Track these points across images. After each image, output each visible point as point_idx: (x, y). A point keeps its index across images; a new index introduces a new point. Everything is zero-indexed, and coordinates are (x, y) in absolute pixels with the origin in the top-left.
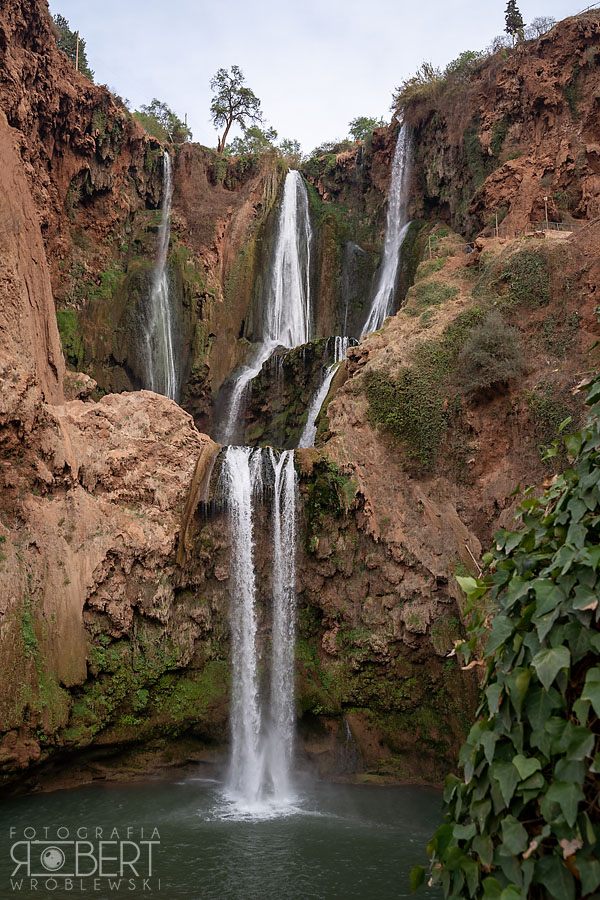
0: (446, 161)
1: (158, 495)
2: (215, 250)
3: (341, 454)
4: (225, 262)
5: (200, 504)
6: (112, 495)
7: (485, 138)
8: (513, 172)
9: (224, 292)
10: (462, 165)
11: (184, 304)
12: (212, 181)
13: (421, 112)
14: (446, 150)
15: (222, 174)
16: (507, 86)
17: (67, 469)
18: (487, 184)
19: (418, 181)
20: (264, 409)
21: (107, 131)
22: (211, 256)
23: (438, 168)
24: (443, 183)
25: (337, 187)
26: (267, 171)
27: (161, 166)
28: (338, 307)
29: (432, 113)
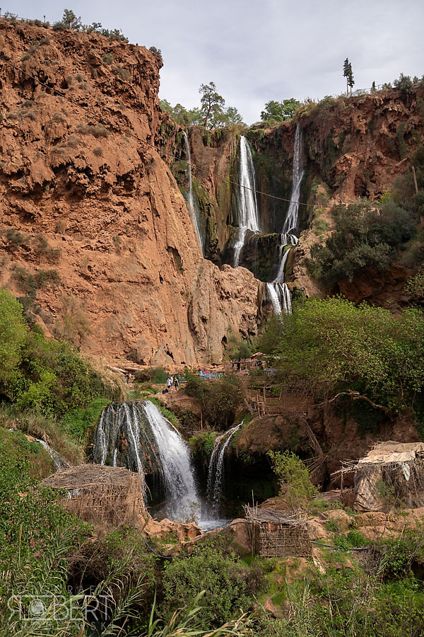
0: (318, 146)
1: (250, 298)
2: (210, 180)
3: (300, 285)
4: (216, 187)
5: (263, 301)
6: (239, 299)
7: (336, 140)
8: (348, 160)
9: (218, 202)
10: (326, 150)
11: (201, 209)
12: (205, 143)
13: (307, 122)
14: (319, 141)
15: (209, 140)
16: (345, 120)
17: (228, 293)
18: (337, 162)
19: (306, 150)
20: (248, 259)
21: (166, 132)
22: (209, 183)
23: (315, 148)
24: (317, 155)
25: (264, 146)
26: (231, 138)
27: (183, 140)
28: (270, 209)
29: (312, 123)
